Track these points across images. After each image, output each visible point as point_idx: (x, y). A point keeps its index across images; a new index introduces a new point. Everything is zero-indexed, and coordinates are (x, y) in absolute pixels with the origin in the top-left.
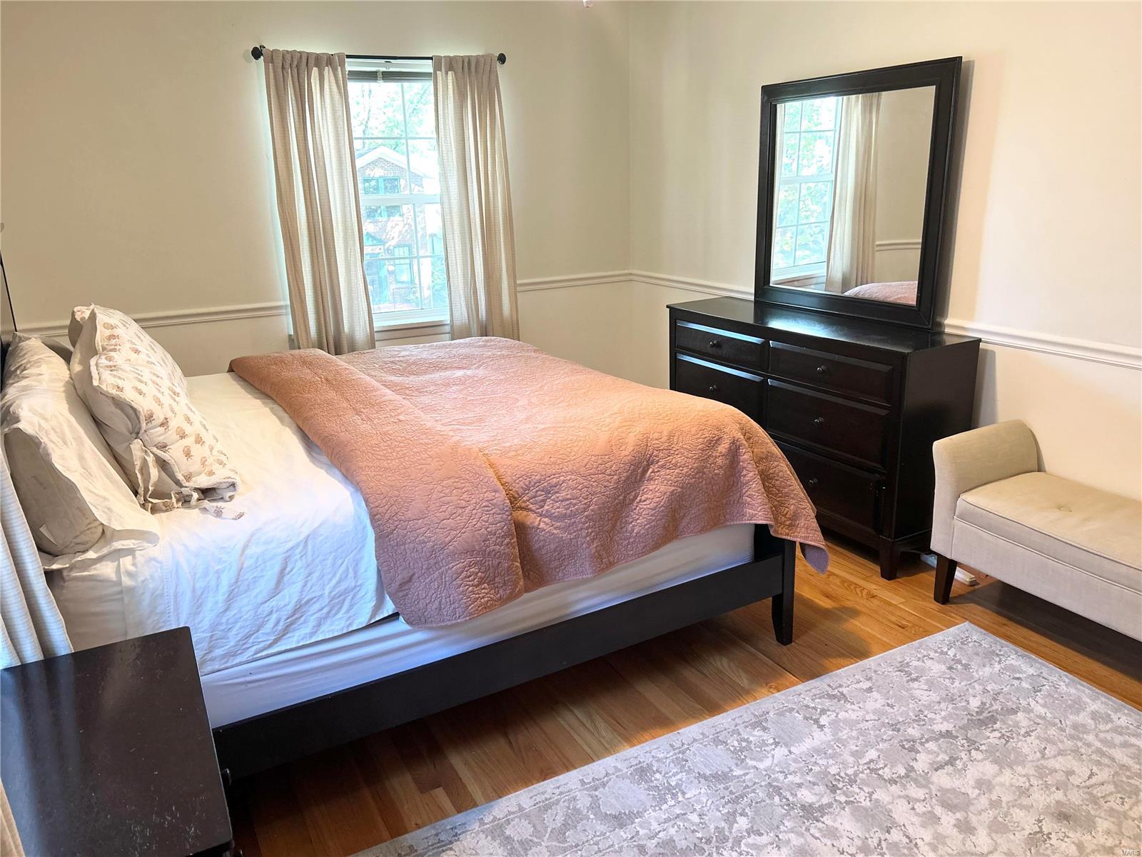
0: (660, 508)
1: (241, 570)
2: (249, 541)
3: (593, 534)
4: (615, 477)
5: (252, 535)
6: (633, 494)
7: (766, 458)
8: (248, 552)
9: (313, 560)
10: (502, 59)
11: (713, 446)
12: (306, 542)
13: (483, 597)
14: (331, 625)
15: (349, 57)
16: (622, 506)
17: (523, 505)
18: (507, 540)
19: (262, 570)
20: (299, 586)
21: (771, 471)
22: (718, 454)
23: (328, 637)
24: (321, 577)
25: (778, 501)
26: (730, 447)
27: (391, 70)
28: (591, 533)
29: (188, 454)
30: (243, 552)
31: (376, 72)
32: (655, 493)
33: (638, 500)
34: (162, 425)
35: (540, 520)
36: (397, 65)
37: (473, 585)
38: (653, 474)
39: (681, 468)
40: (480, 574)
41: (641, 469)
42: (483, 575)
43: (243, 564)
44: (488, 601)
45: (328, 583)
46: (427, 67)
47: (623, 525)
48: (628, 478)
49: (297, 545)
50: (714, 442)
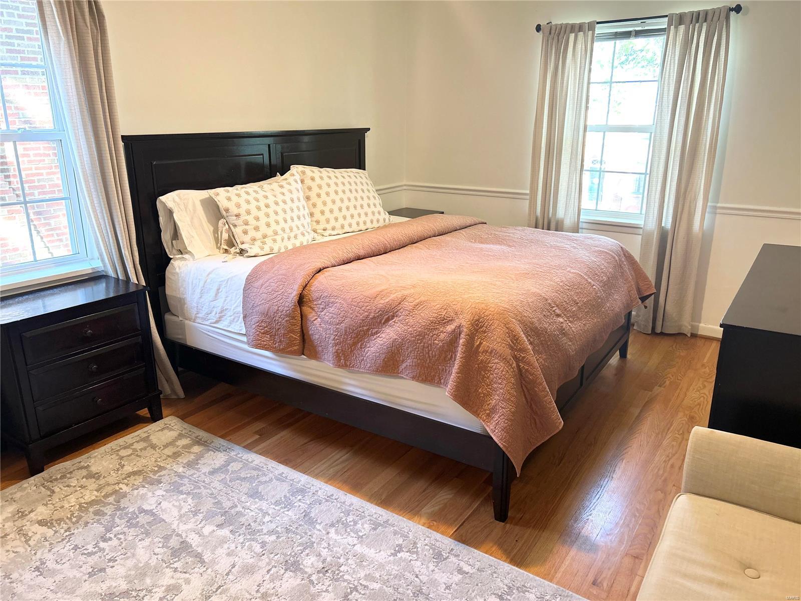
0: (384, 346)
1: (206, 282)
2: (212, 271)
3: (338, 341)
4: (366, 313)
5: (214, 270)
6: (376, 330)
7: (491, 353)
8: (210, 276)
9: (229, 291)
10: (738, 9)
11: (444, 323)
12: (228, 281)
13: (264, 341)
14: (235, 326)
15: (598, 23)
16: (365, 334)
17: (312, 306)
18: (287, 319)
19: (212, 286)
20: (222, 300)
21: (490, 365)
22: (445, 331)
23: (233, 331)
24: (231, 300)
25: (488, 391)
26: (455, 329)
27: (646, 28)
28: (337, 340)
29: (245, 232)
30: (209, 274)
31: (631, 32)
32: (388, 335)
33: (377, 335)
34: (236, 216)
35: (317, 319)
36: (649, 24)
37: (259, 332)
38: (393, 323)
39: (409, 327)
40: (266, 328)
41: (387, 316)
42: (268, 330)
43: (206, 280)
44: (266, 345)
45: (234, 304)
46: (663, 23)
47: (363, 347)
48: (374, 317)
49: (225, 280)
50: (444, 321)
